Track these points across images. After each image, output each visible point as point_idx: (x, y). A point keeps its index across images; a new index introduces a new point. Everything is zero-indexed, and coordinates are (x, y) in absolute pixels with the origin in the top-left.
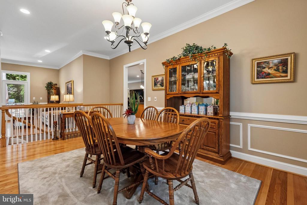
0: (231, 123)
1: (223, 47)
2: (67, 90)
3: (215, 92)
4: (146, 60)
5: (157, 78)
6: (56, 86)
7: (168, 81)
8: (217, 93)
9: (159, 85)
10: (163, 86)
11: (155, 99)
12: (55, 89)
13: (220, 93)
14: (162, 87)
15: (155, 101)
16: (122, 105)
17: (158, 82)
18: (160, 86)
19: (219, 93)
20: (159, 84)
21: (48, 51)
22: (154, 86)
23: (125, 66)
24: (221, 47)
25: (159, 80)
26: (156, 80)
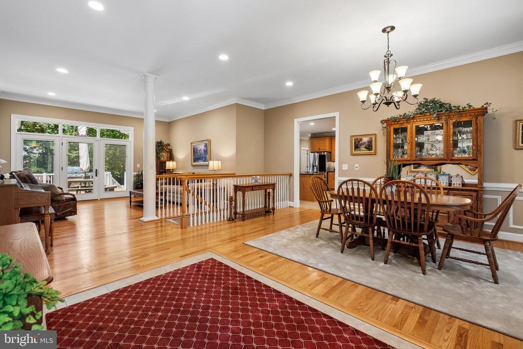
0: (485, 196)
1: (483, 106)
2: (194, 154)
3: (472, 158)
4: (338, 113)
5: (361, 140)
6: (169, 147)
7: (392, 144)
8: (473, 160)
9: (363, 148)
10: (372, 149)
11: (357, 168)
12: (167, 152)
13: (479, 160)
14: (370, 150)
15: (356, 169)
16: (291, 175)
17: (361, 145)
18: (365, 149)
19: (477, 160)
20: (363, 146)
21: (186, 98)
22: (355, 149)
23: (296, 121)
24: (479, 106)
25: (363, 141)
26: (359, 142)
